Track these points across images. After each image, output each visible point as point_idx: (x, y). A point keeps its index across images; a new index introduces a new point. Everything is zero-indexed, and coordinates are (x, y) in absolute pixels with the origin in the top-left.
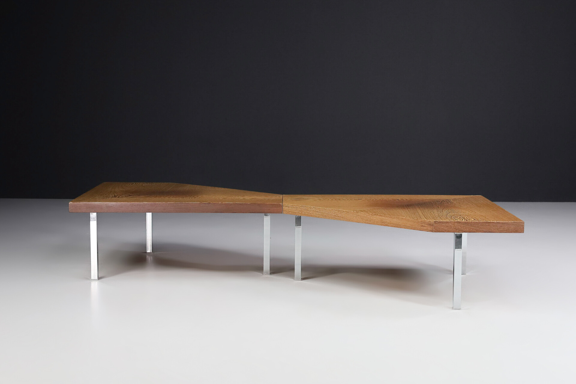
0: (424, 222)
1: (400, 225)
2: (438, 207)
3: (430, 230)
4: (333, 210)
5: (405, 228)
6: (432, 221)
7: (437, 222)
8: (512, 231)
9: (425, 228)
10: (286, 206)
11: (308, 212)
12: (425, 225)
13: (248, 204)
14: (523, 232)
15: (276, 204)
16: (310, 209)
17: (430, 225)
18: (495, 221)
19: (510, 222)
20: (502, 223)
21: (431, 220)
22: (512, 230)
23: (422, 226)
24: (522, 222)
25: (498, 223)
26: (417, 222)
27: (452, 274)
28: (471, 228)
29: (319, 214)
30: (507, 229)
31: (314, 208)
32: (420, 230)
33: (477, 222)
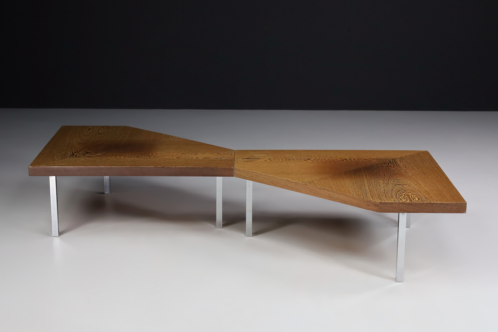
0: (370, 202)
1: (346, 201)
2: (385, 175)
3: (376, 210)
4: (282, 179)
5: (351, 205)
6: (378, 201)
7: (382, 203)
8: (455, 212)
9: (370, 207)
10: (237, 170)
11: (259, 178)
12: (371, 205)
13: (201, 168)
14: (466, 213)
15: (228, 168)
16: (261, 176)
17: (375, 205)
18: (439, 202)
19: (453, 203)
20: (446, 204)
21: (376, 201)
22: (454, 210)
23: (368, 206)
24: (465, 203)
25: (441, 203)
26: (363, 201)
27: (397, 226)
28: (415, 209)
29: (270, 182)
30: (450, 210)
31: (264, 176)
32: (366, 208)
33: (421, 203)
